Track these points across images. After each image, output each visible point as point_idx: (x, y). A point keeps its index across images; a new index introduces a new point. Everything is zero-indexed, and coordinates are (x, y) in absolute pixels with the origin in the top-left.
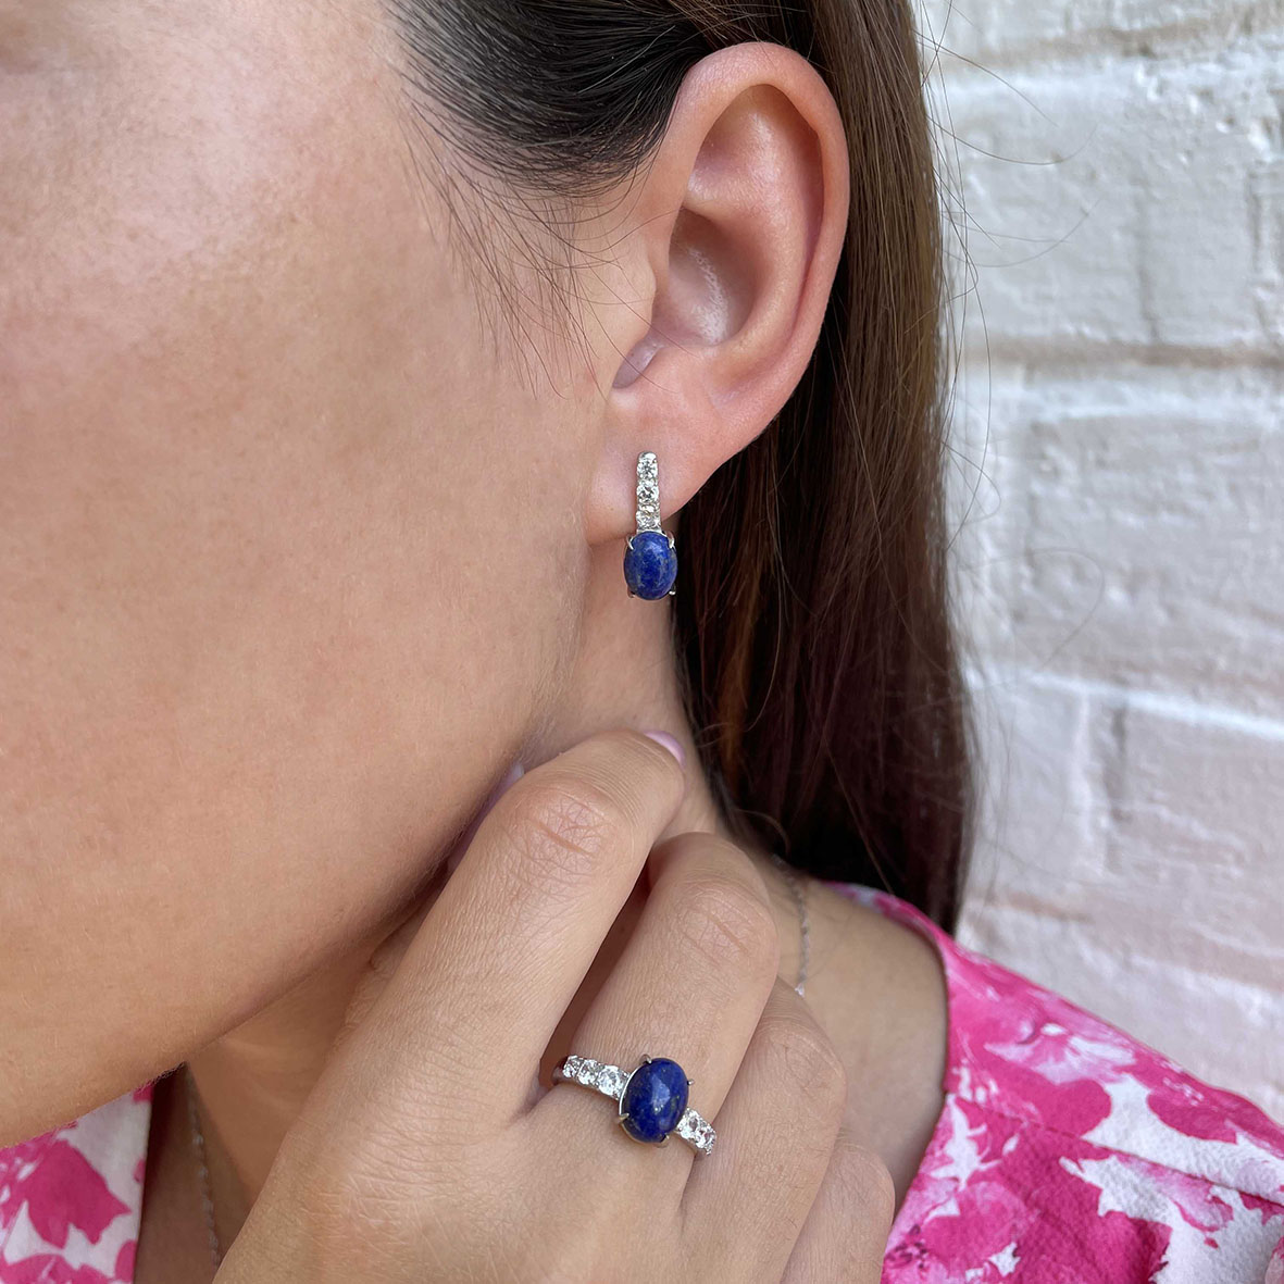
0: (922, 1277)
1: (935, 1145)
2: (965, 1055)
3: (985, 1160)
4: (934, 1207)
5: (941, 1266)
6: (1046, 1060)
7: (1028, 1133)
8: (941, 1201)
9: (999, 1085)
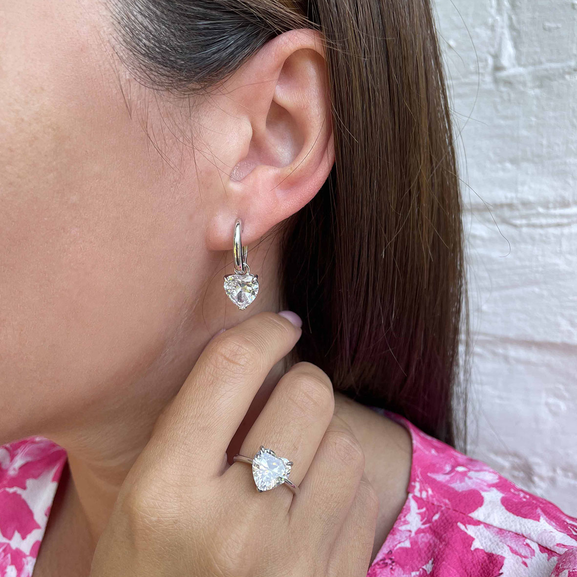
0: (391, 573)
1: (401, 515)
2: (418, 477)
3: (424, 524)
4: (399, 543)
5: (401, 569)
6: (456, 482)
7: (444, 512)
8: (403, 540)
9: (433, 491)
